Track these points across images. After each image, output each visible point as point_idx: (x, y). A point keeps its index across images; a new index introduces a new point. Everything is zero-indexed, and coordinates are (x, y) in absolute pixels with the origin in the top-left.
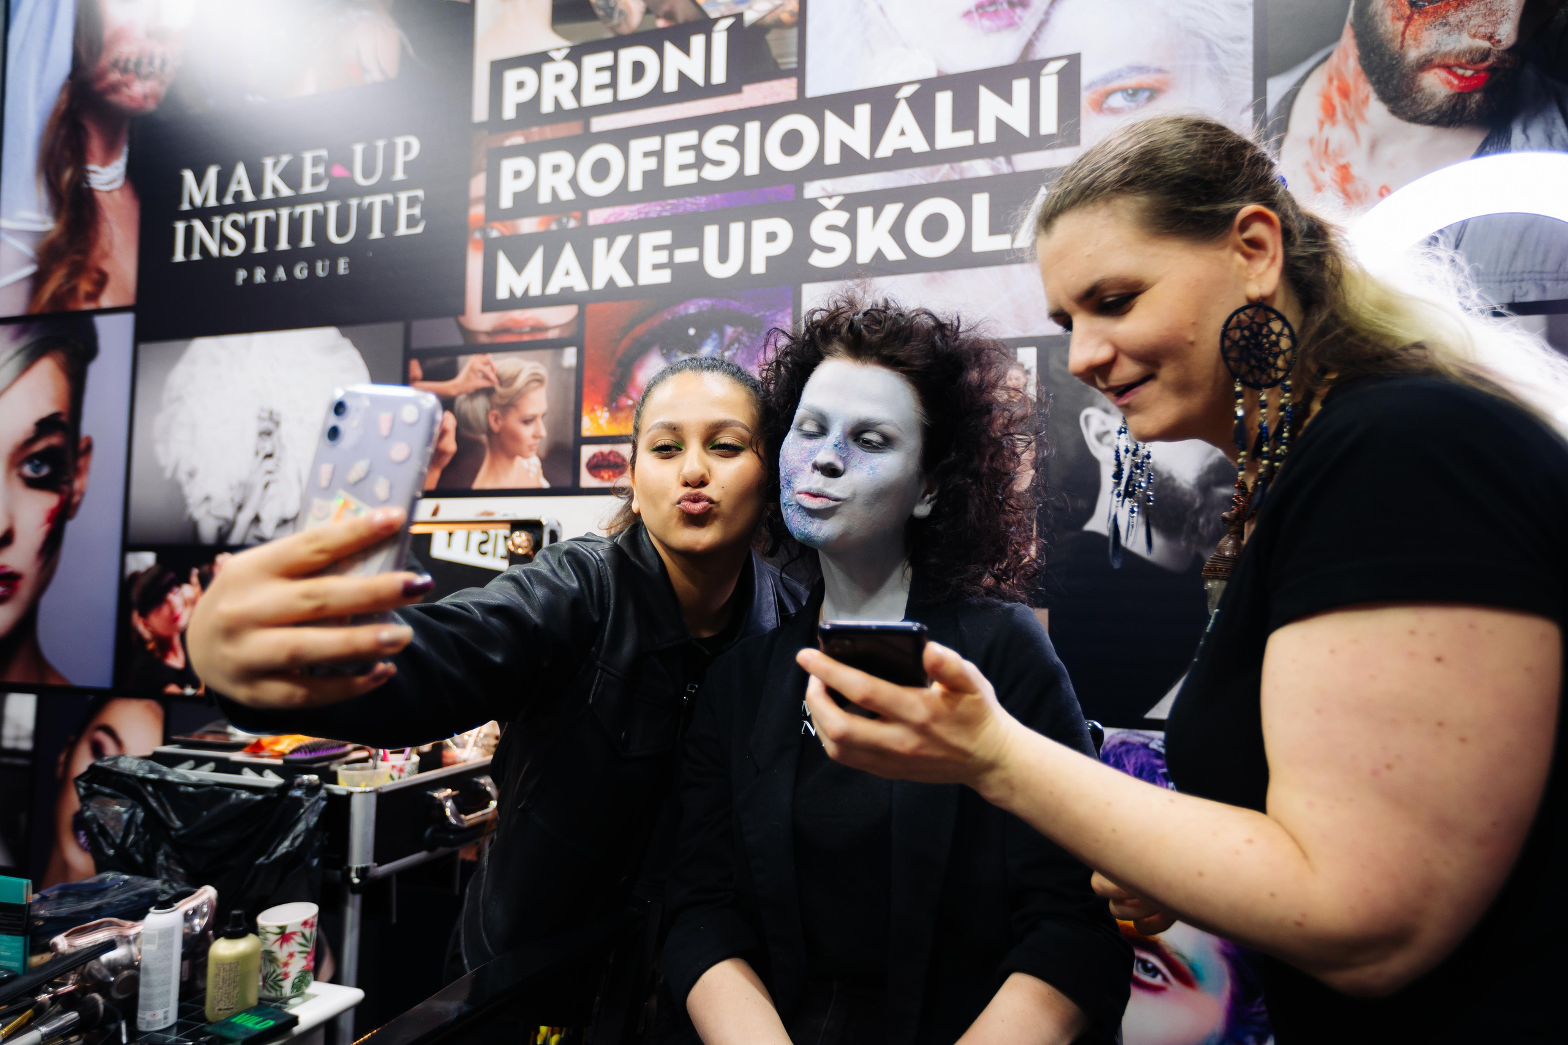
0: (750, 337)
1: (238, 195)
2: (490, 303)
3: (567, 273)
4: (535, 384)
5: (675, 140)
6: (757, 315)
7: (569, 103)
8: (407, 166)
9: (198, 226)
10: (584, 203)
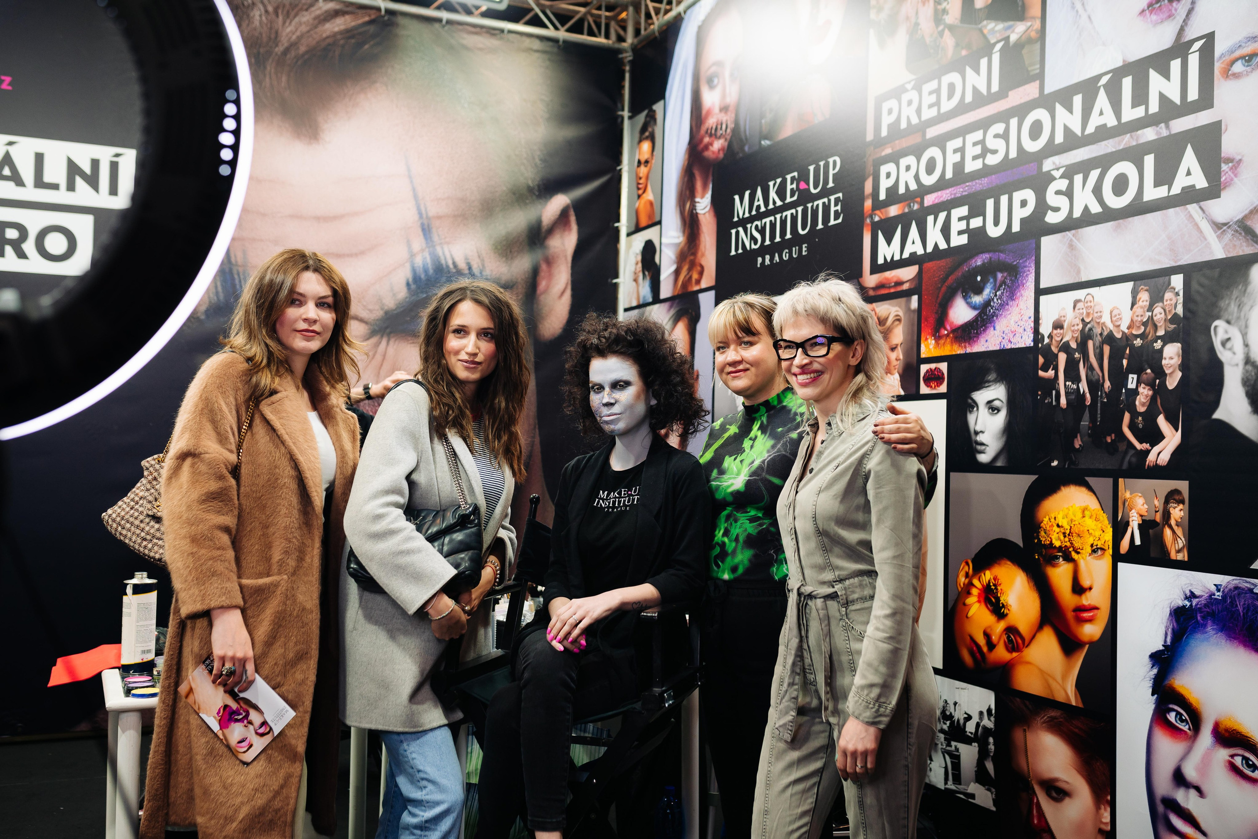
0: (1011, 280)
1: (758, 208)
3: (913, 243)
4: (897, 323)
5: (970, 139)
6: (1015, 263)
7: (915, 120)
8: (834, 177)
9: (741, 230)
10: (922, 191)
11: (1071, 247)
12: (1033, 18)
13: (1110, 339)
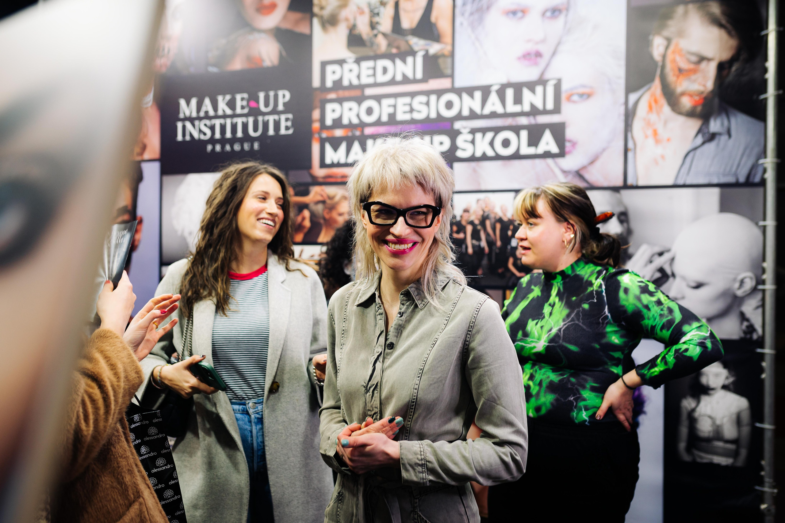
1: (207, 112)
2: (323, 165)
3: (356, 154)
4: (343, 200)
5: (401, 101)
7: (355, 82)
8: (285, 104)
9: (188, 125)
10: (362, 125)
11: (475, 171)
12: (445, 43)
13: (500, 220)
